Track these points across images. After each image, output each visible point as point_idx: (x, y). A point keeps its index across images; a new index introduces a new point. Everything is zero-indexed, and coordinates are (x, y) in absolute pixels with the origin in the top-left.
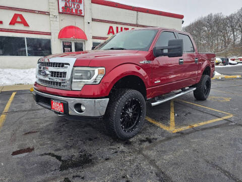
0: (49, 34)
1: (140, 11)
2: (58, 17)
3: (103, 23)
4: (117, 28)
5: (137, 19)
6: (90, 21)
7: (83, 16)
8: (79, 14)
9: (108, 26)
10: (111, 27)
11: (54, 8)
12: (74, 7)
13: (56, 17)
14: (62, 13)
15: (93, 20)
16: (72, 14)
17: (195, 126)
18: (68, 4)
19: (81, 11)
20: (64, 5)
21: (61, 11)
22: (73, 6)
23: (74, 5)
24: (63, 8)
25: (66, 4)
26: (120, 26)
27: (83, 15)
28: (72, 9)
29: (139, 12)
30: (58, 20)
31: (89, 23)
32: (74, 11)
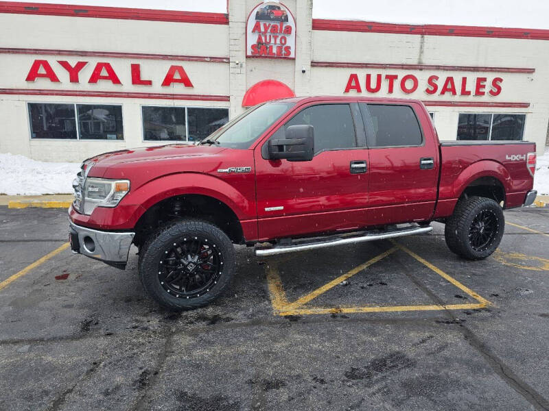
0: (227, 99)
1: (430, 34)
2: (244, 65)
3: (334, 70)
4: (368, 77)
5: (421, 52)
6: (307, 67)
7: (294, 59)
8: (285, 56)
9: (346, 74)
10: (354, 77)
11: (237, 48)
12: (275, 43)
13: (241, 66)
14: (253, 57)
15: (314, 64)
16: (271, 57)
17: (346, 311)
18: (263, 38)
19: (288, 48)
20: (255, 42)
21: (249, 53)
22: (273, 41)
23: (276, 38)
24: (253, 47)
25: (260, 38)
26: (374, 73)
27: (292, 56)
28: (271, 47)
29: (425, 36)
30: (243, 70)
31: (304, 72)
32: (275, 51)
